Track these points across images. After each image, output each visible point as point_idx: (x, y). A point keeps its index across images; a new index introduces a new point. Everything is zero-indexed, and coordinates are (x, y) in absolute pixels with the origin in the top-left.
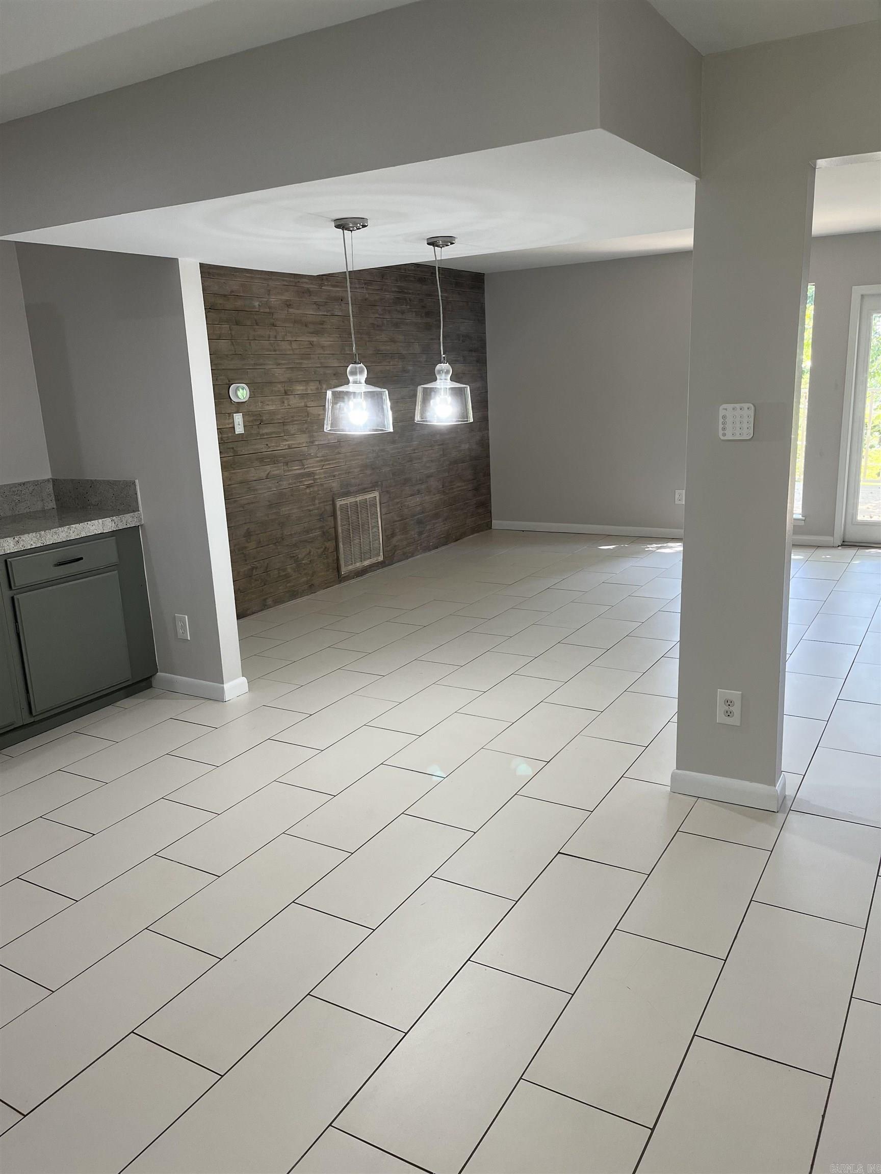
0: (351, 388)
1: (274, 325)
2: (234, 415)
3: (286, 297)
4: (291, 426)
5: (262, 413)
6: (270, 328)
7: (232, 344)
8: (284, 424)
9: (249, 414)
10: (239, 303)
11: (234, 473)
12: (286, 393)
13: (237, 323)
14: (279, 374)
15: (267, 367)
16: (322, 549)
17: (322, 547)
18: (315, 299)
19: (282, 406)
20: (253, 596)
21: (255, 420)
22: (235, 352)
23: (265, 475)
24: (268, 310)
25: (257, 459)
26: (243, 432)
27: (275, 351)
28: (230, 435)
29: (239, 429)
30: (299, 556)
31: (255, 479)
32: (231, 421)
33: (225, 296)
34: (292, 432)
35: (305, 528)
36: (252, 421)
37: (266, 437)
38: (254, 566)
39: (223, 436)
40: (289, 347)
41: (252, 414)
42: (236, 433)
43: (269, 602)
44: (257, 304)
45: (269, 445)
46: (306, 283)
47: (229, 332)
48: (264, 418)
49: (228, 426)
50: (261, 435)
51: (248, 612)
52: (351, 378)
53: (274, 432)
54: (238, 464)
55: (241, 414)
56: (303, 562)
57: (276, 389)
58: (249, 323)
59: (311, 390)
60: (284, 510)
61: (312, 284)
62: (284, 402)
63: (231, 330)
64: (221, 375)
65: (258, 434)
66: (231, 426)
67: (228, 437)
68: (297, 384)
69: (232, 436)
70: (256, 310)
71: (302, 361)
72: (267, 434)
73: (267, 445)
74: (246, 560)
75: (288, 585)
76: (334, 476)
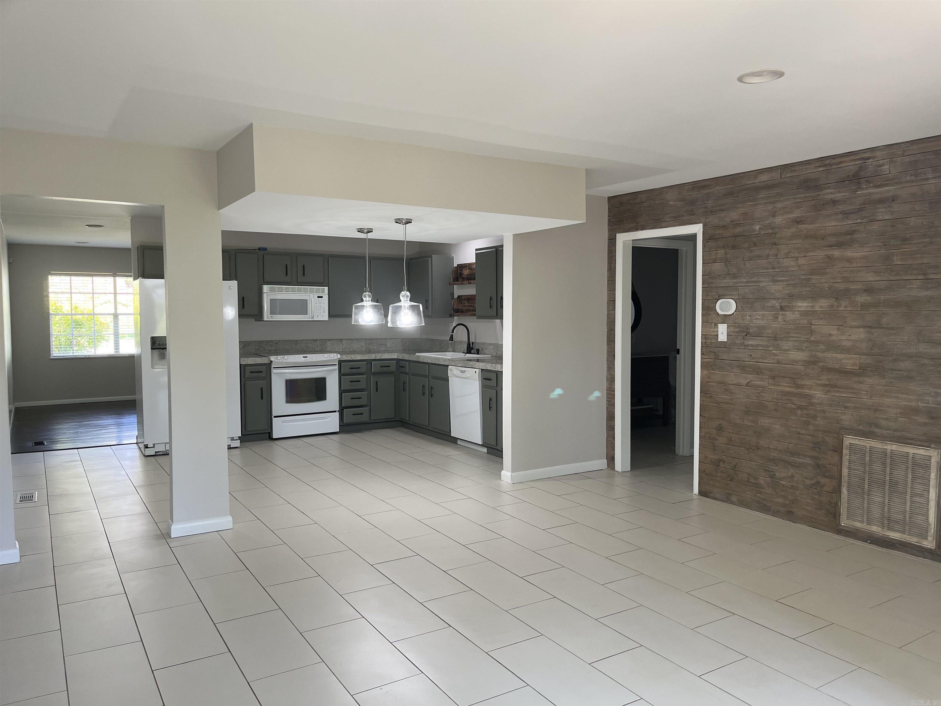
0: (364, 303)
1: (775, 244)
2: (719, 325)
3: (797, 214)
4: (784, 342)
5: (749, 326)
6: (770, 247)
7: (726, 265)
8: (775, 338)
9: (735, 326)
10: (738, 230)
11: (713, 373)
12: (782, 308)
13: (734, 247)
14: (775, 290)
15: (761, 284)
16: (812, 482)
17: (812, 479)
18: (841, 208)
19: (775, 321)
20: (717, 484)
21: (741, 331)
22: (728, 272)
23: (746, 383)
24: (771, 231)
25: (738, 366)
26: (726, 341)
27: (774, 268)
28: (714, 341)
29: (723, 337)
30: (777, 474)
31: (733, 382)
32: (715, 330)
33: (724, 227)
34: (784, 348)
35: (788, 448)
36: (738, 332)
37: (750, 348)
38: (722, 458)
39: (707, 341)
40: (793, 263)
41: (738, 326)
42: (719, 340)
43: (734, 498)
44: (757, 227)
45: (753, 356)
46: (831, 193)
47: (724, 256)
48: (751, 331)
49: (712, 334)
50: (745, 346)
51: (711, 495)
52: (364, 299)
53: (761, 345)
54: (718, 367)
55: (726, 325)
56: (782, 482)
57: (769, 304)
58: (746, 245)
59: (821, 307)
60: (765, 422)
61: (839, 192)
62: (777, 318)
63: (726, 254)
64: (712, 292)
65: (742, 344)
66: (715, 334)
67: (711, 342)
68: (799, 301)
69: (715, 342)
70: (756, 233)
71: (811, 277)
72: (752, 345)
73: (751, 355)
74: (714, 450)
75: (758, 495)
76: (846, 407)
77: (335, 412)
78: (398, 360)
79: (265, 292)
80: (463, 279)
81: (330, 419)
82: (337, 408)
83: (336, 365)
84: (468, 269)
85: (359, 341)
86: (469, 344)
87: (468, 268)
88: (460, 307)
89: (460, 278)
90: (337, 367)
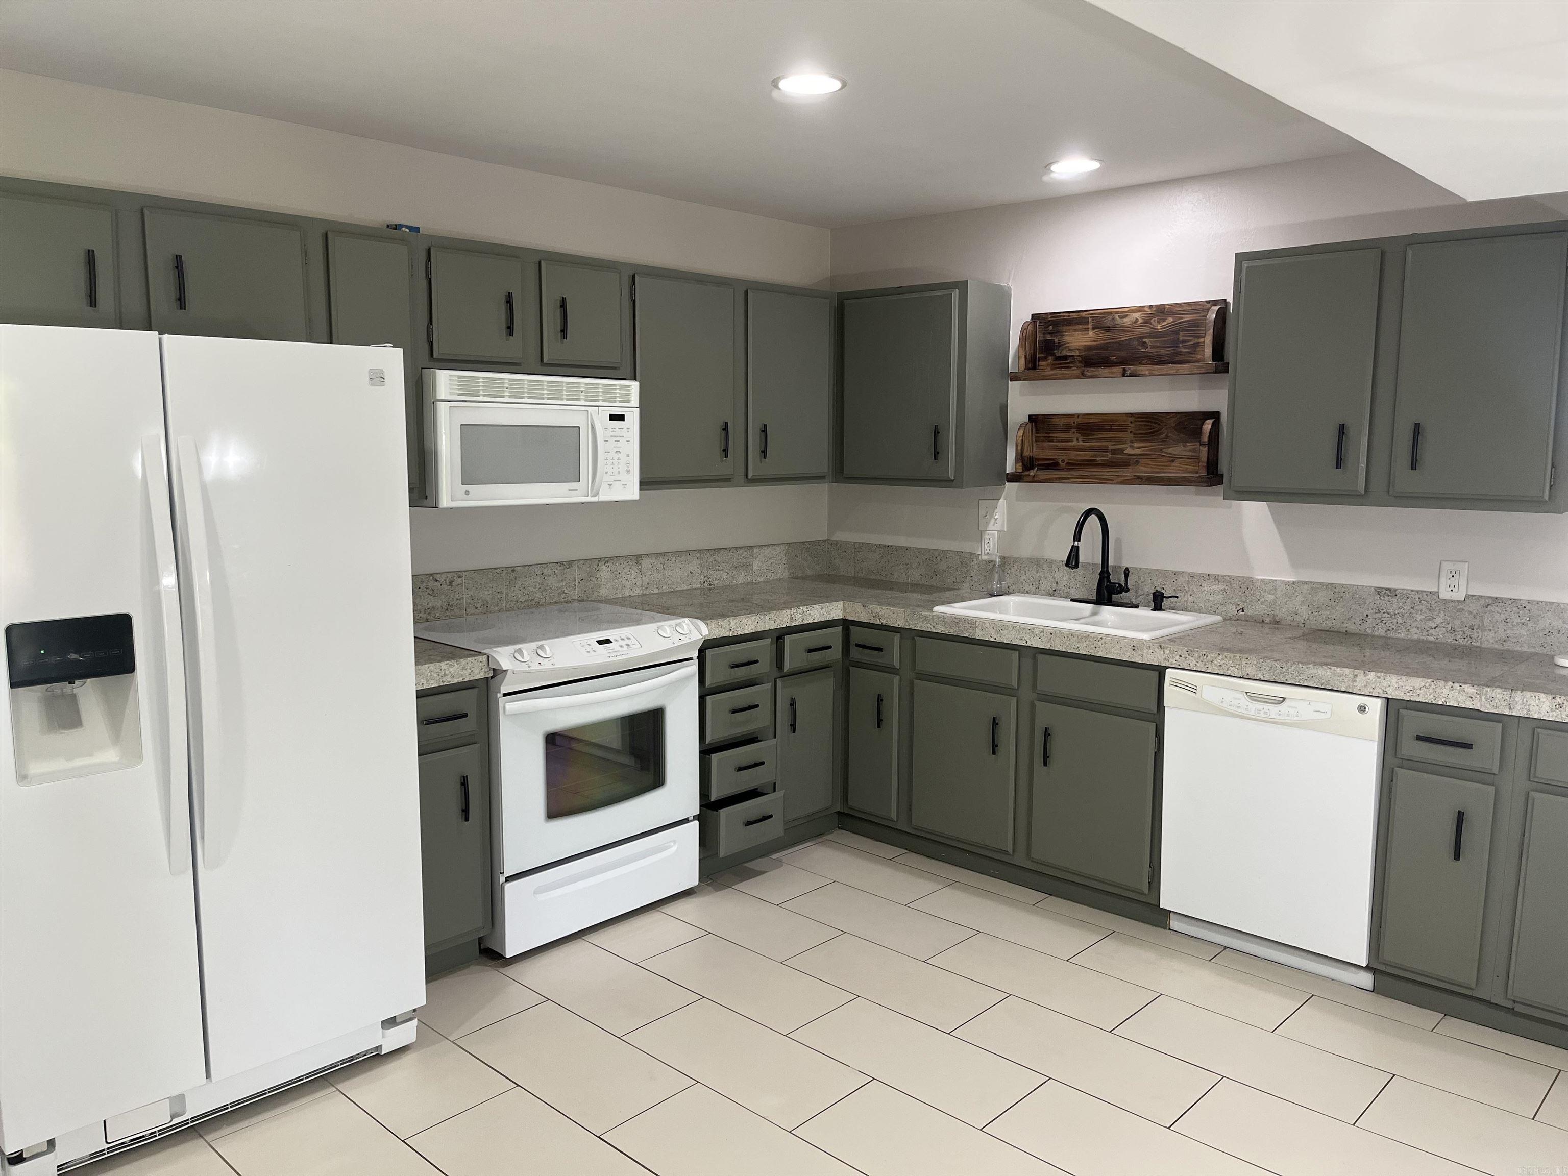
77: (686, 821)
78: (846, 624)
79: (443, 398)
80: (1063, 362)
81: (674, 848)
82: (694, 808)
83: (691, 659)
84: (1093, 329)
85: (683, 558)
86: (1105, 574)
87: (1090, 326)
88: (1045, 452)
89: (1045, 359)
90: (692, 668)
